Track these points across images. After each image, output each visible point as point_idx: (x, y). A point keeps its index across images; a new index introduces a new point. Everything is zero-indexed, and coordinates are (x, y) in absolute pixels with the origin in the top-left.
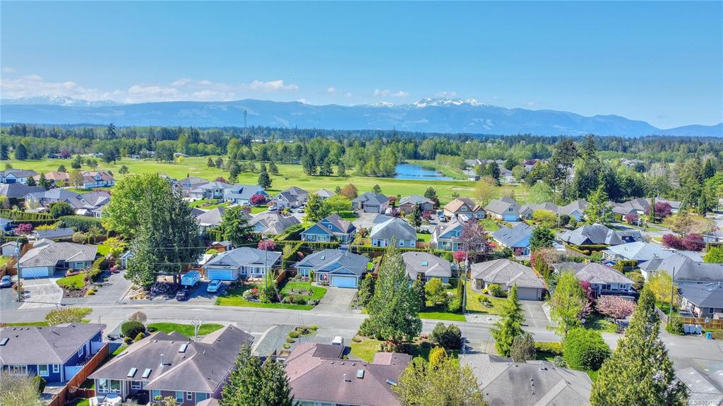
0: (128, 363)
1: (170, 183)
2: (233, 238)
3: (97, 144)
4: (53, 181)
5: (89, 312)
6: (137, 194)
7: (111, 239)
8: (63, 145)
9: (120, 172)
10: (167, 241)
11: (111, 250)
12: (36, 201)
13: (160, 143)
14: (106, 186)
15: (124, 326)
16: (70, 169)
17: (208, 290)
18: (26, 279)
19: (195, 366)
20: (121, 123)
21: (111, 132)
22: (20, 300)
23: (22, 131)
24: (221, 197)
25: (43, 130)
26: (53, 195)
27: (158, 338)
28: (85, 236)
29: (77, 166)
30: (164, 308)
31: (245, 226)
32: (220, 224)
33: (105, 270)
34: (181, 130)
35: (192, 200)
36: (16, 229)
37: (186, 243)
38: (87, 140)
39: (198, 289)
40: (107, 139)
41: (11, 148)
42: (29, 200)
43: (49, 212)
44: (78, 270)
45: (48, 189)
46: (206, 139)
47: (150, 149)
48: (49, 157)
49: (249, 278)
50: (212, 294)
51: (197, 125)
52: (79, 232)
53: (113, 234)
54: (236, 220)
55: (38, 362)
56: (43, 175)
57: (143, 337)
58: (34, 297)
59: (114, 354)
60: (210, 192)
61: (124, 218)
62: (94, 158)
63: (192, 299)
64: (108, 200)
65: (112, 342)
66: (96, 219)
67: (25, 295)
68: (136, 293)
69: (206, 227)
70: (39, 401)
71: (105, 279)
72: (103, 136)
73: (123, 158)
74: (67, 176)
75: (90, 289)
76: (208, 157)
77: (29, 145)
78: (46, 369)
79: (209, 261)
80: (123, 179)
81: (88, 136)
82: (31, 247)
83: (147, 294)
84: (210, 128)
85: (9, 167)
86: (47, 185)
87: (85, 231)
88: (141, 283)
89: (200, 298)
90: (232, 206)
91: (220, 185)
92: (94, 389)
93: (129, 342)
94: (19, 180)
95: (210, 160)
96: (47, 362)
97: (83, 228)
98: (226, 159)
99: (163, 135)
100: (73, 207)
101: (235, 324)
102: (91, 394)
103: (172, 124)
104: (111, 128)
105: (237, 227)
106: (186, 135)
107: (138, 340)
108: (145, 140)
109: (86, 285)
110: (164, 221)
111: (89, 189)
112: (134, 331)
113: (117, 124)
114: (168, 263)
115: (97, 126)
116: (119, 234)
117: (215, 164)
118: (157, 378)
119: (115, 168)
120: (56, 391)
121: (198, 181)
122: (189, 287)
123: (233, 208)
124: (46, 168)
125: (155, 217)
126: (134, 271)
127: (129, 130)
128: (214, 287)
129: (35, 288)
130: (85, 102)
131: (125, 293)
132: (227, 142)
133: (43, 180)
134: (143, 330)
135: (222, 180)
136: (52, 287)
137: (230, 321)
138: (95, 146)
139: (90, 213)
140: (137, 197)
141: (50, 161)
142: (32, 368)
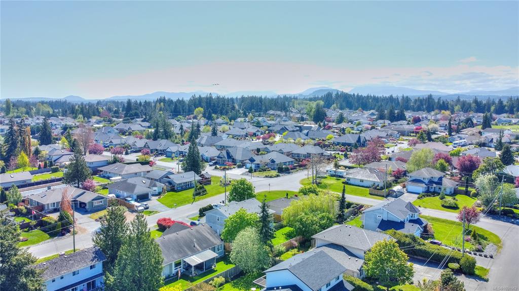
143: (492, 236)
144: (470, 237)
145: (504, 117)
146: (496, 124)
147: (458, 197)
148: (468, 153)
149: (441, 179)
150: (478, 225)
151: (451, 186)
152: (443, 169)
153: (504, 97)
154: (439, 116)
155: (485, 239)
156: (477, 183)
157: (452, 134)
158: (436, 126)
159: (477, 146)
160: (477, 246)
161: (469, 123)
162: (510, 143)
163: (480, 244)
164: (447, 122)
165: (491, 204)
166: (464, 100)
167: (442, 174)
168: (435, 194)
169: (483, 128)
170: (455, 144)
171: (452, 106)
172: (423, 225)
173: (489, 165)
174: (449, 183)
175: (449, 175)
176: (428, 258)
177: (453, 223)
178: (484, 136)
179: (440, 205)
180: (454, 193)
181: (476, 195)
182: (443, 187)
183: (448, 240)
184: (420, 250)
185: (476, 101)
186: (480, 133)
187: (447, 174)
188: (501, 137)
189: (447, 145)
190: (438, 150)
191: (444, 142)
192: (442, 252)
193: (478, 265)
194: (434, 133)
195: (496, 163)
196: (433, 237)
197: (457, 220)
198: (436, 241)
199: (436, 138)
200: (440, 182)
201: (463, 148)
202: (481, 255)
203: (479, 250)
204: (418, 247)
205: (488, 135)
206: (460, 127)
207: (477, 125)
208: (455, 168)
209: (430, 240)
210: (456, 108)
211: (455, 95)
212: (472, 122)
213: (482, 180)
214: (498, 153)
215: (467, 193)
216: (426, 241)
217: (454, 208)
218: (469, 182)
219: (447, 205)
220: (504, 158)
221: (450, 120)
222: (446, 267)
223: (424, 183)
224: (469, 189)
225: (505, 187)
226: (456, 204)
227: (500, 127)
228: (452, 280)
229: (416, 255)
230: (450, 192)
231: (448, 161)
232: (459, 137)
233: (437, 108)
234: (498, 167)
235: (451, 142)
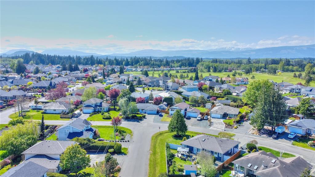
0: (248, 161)
1: (274, 84)
2: (304, 113)
3: (243, 66)
4: (225, 81)
5: (234, 135)
6: (258, 88)
7: (245, 107)
8: (229, 67)
9: (251, 78)
10: (270, 111)
11: (245, 111)
12: (218, 88)
13: (270, 66)
14: (245, 84)
15: (248, 145)
16: (231, 76)
17: (289, 137)
18: (213, 118)
19: (279, 171)
20: (253, 57)
21: (249, 61)
22: (210, 125)
23: (215, 61)
24: (299, 93)
25: (223, 61)
26: (225, 86)
27: (262, 153)
28: (235, 104)
29: (234, 75)
30: (266, 141)
31: (312, 108)
32: (298, 106)
33: (242, 119)
34: (281, 60)
35: (284, 93)
36: (211, 98)
37: (279, 112)
38: (239, 64)
39: (283, 136)
40: (247, 64)
41: (211, 68)
42: (216, 88)
43: (222, 93)
44: (231, 118)
45: (223, 84)
46: (294, 64)
47: (265, 68)
48: (224, 71)
49: (312, 135)
50: (290, 139)
51: (289, 57)
52: (233, 102)
53: (246, 104)
54: (307, 105)
55: (215, 151)
56: (221, 78)
57: (255, 151)
58: (215, 125)
59: (243, 155)
60: (294, 89)
61: (251, 98)
62: (241, 72)
63: (280, 140)
64: (246, 90)
65: (242, 150)
66: (240, 97)
67: (212, 124)
68: (254, 132)
69: (290, 106)
70: (213, 166)
71: (241, 123)
72: (245, 63)
73: (253, 72)
74: (230, 79)
75: (235, 126)
76: (294, 73)
77: (217, 67)
78: (217, 154)
79: (290, 123)
80: (252, 81)
81: (240, 63)
82: (215, 106)
83: (259, 133)
84: (296, 59)
85: (210, 75)
86: (223, 82)
87: (235, 102)
88: (257, 128)
89: (284, 140)
90: (305, 98)
91: (299, 87)
92: (233, 167)
93: (249, 152)
94: (213, 80)
95: (295, 74)
96: (217, 152)
97: (235, 100)
98: (304, 74)
99: (272, 62)
100: (231, 92)
101: (302, 157)
102: (232, 169)
103: (276, 57)
104: (249, 59)
105: (307, 108)
106: (283, 62)
107: (253, 152)
108: (263, 65)
109: (234, 124)
110: (270, 101)
111: (238, 85)
112: (252, 148)
113: (252, 58)
114: (269, 121)
115: (243, 58)
116: (249, 105)
117: (297, 76)
118: (260, 171)
119: (249, 76)
120: (220, 164)
121: (288, 84)
122: (279, 133)
123: (306, 99)
124: (223, 76)
125: (265, 99)
126: (254, 122)
127: (256, 60)
128: (292, 136)
129: (215, 122)
130: (239, 49)
131: (249, 131)
132: (305, 65)
133: (221, 80)
134: (256, 148)
135: (300, 84)
136: (221, 123)
137: (299, 154)
138: (242, 67)
139: (238, 95)
140: (258, 90)
141: (224, 73)
142: (212, 152)
143: (128, 130)
144: (118, 133)
145: (129, 67)
146: (126, 72)
147: (111, 112)
148: (114, 88)
149: (101, 103)
150: (121, 126)
151: (107, 107)
152: (102, 98)
153: (128, 57)
154: (98, 68)
155: (125, 132)
156: (119, 103)
157: (105, 77)
158: (97, 73)
159: (118, 84)
160: (122, 137)
161: (113, 71)
162: (133, 81)
163: (123, 136)
164: (102, 71)
165: (126, 114)
166: (110, 58)
167: (101, 100)
168: (99, 112)
169: (120, 74)
170: (107, 83)
171: (104, 62)
172: (94, 131)
173: (124, 93)
174: (105, 105)
175: (105, 100)
176: (98, 149)
177: (109, 127)
178: (121, 78)
179: (102, 118)
180: (108, 111)
181: (119, 110)
182: (102, 108)
183: (107, 137)
184: (93, 146)
185: (116, 59)
186: (119, 76)
187: (104, 100)
188: (128, 78)
189: (103, 84)
190: (98, 87)
191: (102, 82)
192: (105, 145)
193: (123, 147)
194: (96, 78)
195: (127, 91)
196: (99, 137)
197: (111, 125)
198: (101, 139)
199: (97, 81)
200: (101, 105)
201: (111, 85)
202: (123, 142)
203: (123, 139)
204: (92, 145)
205: (123, 77)
206: (109, 74)
207: (117, 72)
208: (108, 97)
209: (98, 139)
210: (106, 63)
211: (105, 56)
212: (114, 70)
213: (121, 101)
214: (128, 86)
215: (115, 110)
216: (96, 140)
217: (109, 118)
218: (115, 104)
219: (105, 117)
220: (130, 89)
221: (104, 70)
222: (108, 152)
223: (92, 107)
224: (116, 107)
225: (132, 104)
226: (110, 116)
227: (128, 73)
228: (111, 159)
229: (91, 149)
230: (107, 110)
231: (104, 93)
232: (109, 79)
233: (96, 63)
234: (128, 94)
235: (105, 82)
